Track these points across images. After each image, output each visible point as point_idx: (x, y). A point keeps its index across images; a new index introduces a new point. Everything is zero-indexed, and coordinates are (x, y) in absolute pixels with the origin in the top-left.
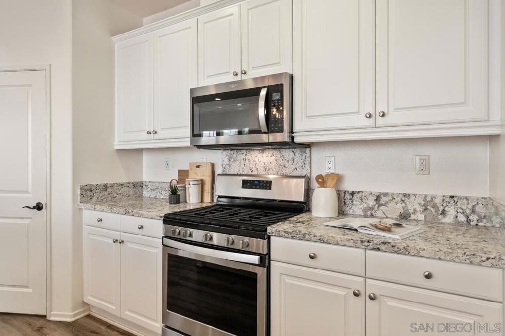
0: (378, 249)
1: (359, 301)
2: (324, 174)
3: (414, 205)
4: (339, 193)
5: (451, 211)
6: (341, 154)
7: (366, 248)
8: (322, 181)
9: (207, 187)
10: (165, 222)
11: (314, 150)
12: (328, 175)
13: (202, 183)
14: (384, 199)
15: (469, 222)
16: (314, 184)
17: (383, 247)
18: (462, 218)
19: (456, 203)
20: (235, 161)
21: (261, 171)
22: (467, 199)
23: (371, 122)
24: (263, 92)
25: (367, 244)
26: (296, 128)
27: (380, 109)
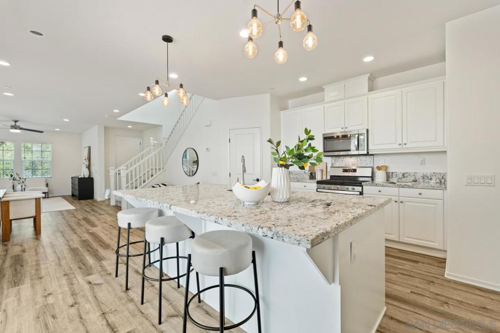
0: (403, 187)
1: (397, 203)
2: (380, 166)
3: (419, 176)
4: (387, 173)
5: (434, 178)
6: (387, 158)
7: (399, 187)
8: (379, 168)
9: (324, 173)
10: (317, 183)
11: (375, 156)
12: (382, 166)
13: (322, 171)
14: (405, 175)
15: (441, 182)
16: (376, 170)
17: (405, 186)
18: (438, 181)
19: (436, 175)
20: (338, 161)
21: (350, 165)
22: (440, 174)
23: (400, 146)
24: (357, 136)
25: (400, 186)
26: (370, 148)
27: (405, 142)
